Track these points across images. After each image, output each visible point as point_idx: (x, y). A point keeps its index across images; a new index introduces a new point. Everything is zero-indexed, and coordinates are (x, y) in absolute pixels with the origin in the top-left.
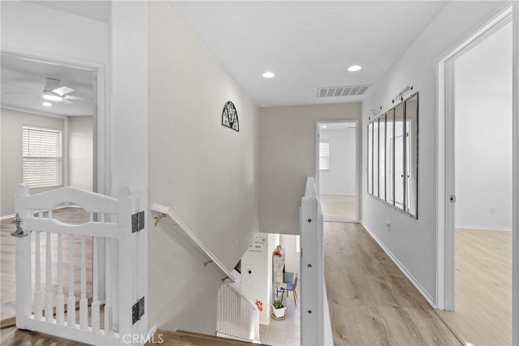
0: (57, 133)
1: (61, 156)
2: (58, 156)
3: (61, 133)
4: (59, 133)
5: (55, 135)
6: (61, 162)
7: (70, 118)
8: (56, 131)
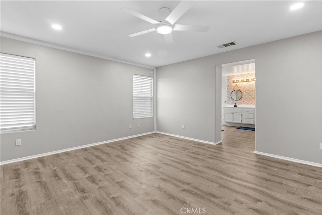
0: (150, 79)
1: (152, 96)
2: (151, 96)
3: (152, 79)
4: (151, 80)
5: (149, 81)
6: (153, 100)
7: (157, 68)
8: (149, 78)
